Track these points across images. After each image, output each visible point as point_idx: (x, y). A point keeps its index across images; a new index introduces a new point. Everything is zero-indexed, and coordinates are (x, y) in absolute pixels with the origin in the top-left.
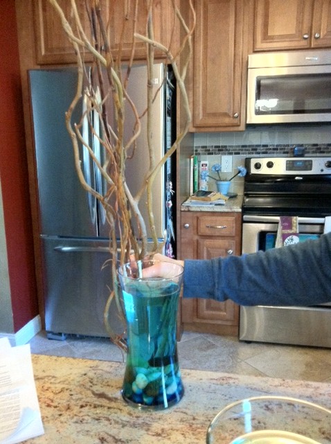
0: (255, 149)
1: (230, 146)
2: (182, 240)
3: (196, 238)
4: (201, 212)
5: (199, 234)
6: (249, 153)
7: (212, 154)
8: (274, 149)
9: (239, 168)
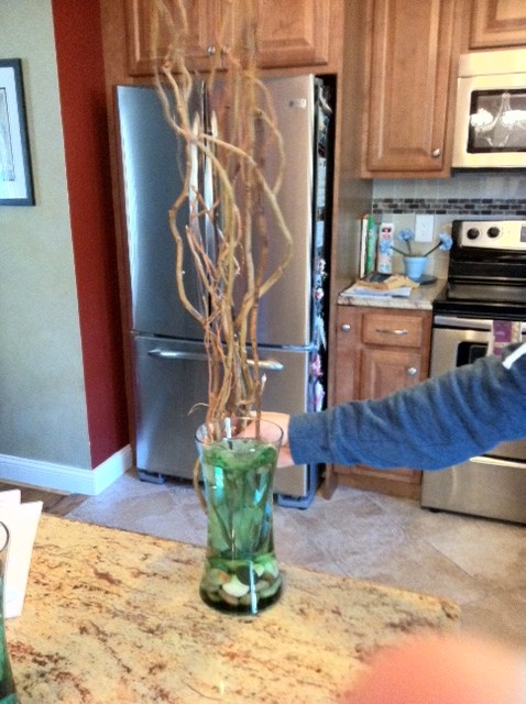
0: (469, 207)
1: (429, 200)
2: (339, 349)
3: (360, 346)
4: (370, 307)
5: (366, 341)
6: (460, 213)
7: (399, 212)
8: (502, 207)
9: (441, 236)
